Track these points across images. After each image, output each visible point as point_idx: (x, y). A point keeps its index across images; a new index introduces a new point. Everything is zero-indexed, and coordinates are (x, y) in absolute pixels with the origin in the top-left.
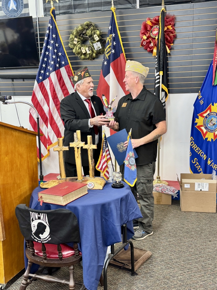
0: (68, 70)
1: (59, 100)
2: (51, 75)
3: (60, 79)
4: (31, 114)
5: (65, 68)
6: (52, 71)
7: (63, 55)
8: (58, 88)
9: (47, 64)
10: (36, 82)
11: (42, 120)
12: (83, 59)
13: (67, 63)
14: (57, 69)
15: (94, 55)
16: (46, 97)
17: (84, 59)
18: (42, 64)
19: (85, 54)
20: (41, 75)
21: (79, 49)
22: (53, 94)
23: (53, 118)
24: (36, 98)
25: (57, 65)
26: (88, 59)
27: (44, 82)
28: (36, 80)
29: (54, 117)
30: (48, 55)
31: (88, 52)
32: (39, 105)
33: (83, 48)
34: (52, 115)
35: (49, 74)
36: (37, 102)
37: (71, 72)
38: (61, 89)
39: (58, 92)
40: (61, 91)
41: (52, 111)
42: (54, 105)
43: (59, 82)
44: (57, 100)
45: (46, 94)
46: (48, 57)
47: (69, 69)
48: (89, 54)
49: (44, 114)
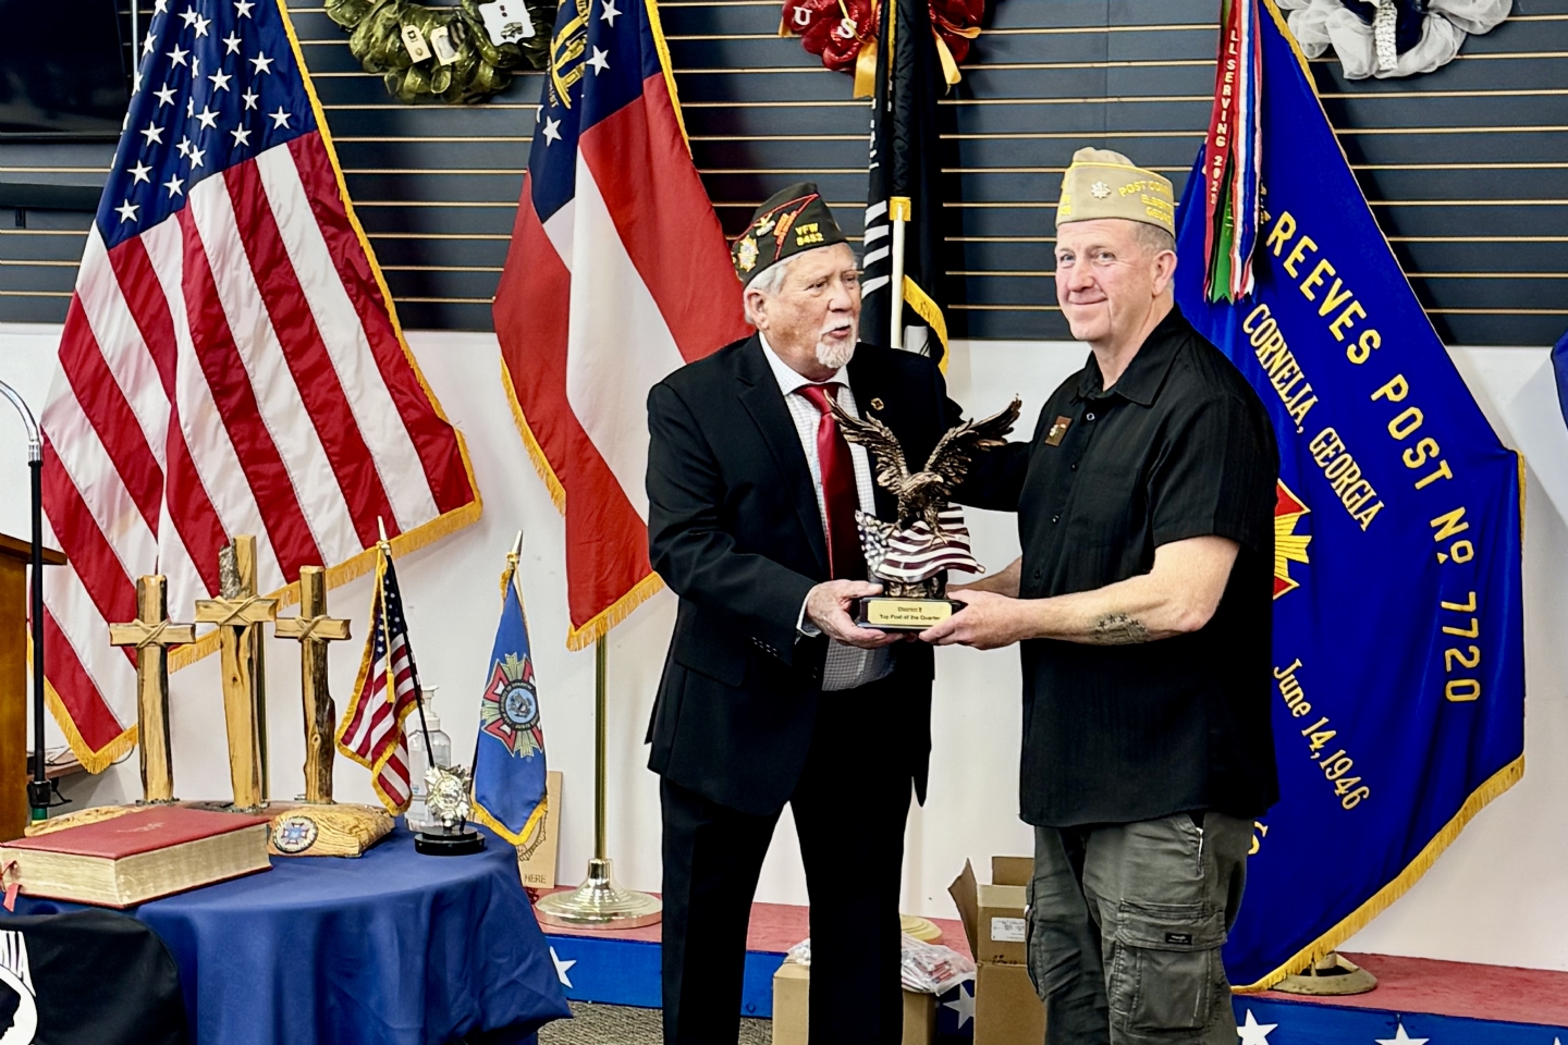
0: (308, 169)
1: (238, 357)
2: (194, 194)
3: (255, 220)
4: (54, 442)
5: (292, 152)
6: (204, 173)
7: (283, 68)
8: (234, 282)
9: (175, 122)
10: (95, 238)
11: (121, 484)
12: (411, 96)
13: (303, 123)
14: (235, 155)
15: (487, 73)
16: (156, 335)
17: (423, 97)
18: (141, 122)
19: (428, 67)
20: (129, 191)
21: (386, 37)
22: (203, 315)
23: (197, 477)
24: (93, 339)
25: (241, 136)
26: (448, 96)
27: (148, 238)
28: (94, 227)
29: (199, 466)
30: (185, 70)
31: (447, 57)
32: (107, 383)
33: (416, 30)
34: (186, 454)
35: (185, 188)
36: (97, 369)
37: (329, 179)
38: (260, 287)
39: (238, 306)
40: (257, 296)
41: (186, 431)
42: (204, 386)
43: (246, 245)
44: (227, 357)
45: (155, 317)
46: (181, 79)
47: (319, 159)
48: (453, 67)
49: (135, 444)
